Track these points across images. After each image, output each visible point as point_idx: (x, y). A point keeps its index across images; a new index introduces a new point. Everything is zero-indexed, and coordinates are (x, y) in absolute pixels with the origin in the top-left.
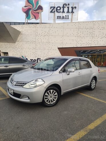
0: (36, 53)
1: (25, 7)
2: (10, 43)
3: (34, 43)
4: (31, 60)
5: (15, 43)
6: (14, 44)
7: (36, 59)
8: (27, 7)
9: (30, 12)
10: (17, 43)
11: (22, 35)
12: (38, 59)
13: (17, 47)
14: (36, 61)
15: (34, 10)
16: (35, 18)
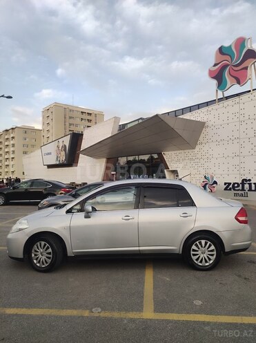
0: (242, 165)
1: (215, 65)
2: (185, 151)
3: (235, 141)
4: (225, 184)
5: (194, 148)
6: (193, 150)
7: (240, 182)
8: (218, 64)
9: (226, 73)
10: (198, 147)
11: (207, 129)
12: (243, 180)
13: (199, 156)
14: (238, 186)
15: (235, 66)
16: (239, 82)
